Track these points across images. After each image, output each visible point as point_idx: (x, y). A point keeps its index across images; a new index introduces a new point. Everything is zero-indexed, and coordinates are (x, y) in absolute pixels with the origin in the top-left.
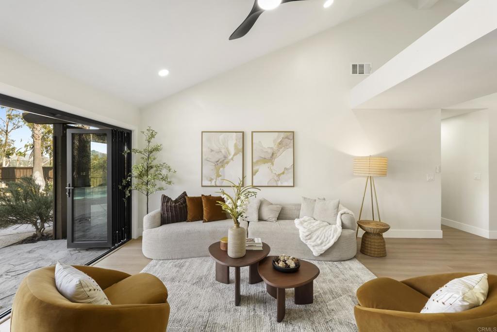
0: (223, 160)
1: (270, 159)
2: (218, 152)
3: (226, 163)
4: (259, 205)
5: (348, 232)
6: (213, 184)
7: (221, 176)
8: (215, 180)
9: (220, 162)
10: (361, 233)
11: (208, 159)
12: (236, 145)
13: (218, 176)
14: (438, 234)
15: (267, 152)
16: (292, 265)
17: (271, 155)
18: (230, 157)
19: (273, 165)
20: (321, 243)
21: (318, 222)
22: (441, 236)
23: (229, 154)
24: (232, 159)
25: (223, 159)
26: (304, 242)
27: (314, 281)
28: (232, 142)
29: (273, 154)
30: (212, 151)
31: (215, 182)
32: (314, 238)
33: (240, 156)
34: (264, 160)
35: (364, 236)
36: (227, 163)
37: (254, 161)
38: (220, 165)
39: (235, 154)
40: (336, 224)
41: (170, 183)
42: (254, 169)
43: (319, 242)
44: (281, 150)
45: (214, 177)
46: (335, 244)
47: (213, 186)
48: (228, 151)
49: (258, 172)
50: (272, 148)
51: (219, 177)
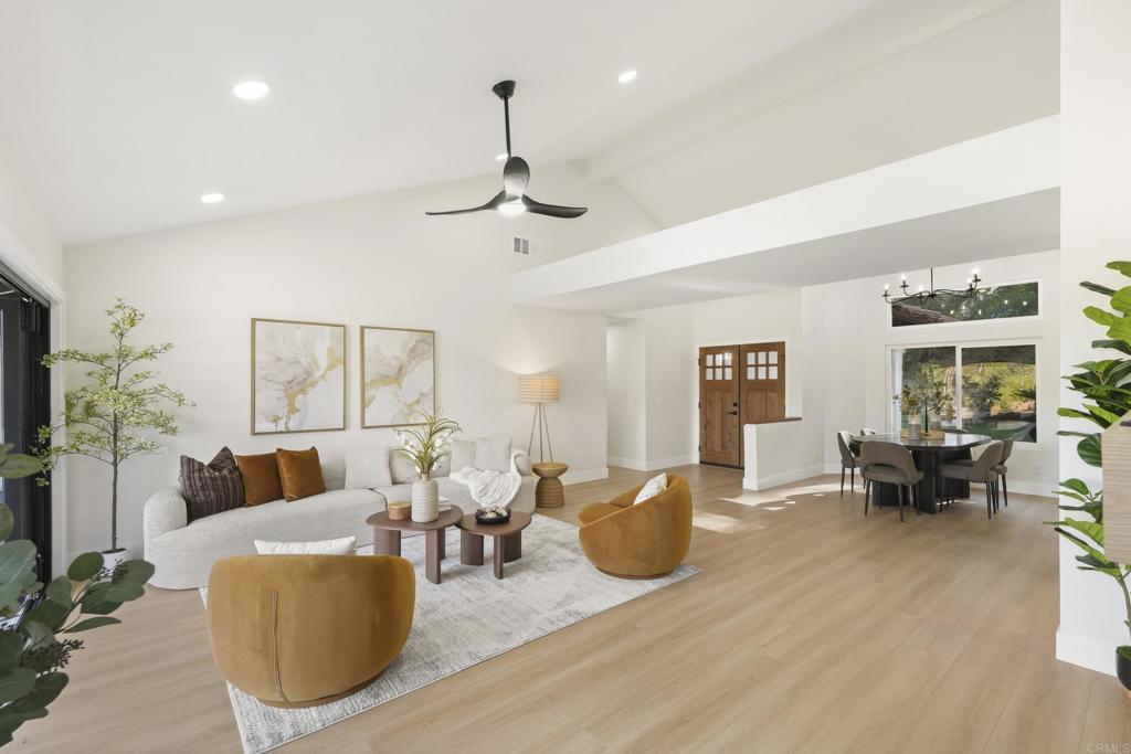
0: (305, 379)
1: (396, 376)
2: (293, 363)
3: (310, 385)
4: (387, 458)
5: (528, 479)
6: (281, 427)
7: (298, 410)
8: (284, 420)
9: (298, 384)
10: (537, 479)
11: (270, 378)
12: (330, 351)
13: (293, 410)
14: (604, 473)
15: (390, 365)
16: (505, 514)
17: (396, 370)
18: (318, 374)
19: (401, 388)
20: (501, 497)
21: (487, 472)
22: (607, 476)
23: (317, 366)
24: (323, 376)
25: (305, 376)
26: (477, 500)
27: (523, 532)
28: (323, 344)
29: (401, 369)
30: (278, 359)
31: (286, 424)
32: (491, 492)
33: (338, 372)
34: (385, 379)
35: (540, 483)
36: (313, 384)
37: (367, 380)
38: (296, 389)
39: (330, 368)
40: (509, 471)
41: (174, 431)
42: (366, 395)
43: (497, 497)
44: (414, 362)
45: (283, 412)
46: (517, 494)
47: (281, 432)
48: (315, 361)
49: (374, 402)
50: (398, 358)
51: (294, 413)
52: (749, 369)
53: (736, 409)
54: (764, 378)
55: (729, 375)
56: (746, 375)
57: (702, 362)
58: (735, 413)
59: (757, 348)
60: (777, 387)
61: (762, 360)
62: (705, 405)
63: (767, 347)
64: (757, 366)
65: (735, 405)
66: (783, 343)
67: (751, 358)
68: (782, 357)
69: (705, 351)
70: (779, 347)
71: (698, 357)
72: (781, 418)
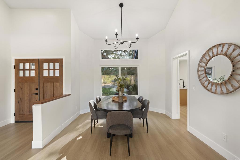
52: (45, 71)
53: (37, 92)
54: (53, 76)
55: (33, 74)
56: (43, 74)
57: (16, 67)
58: (36, 94)
59: (49, 61)
60: (59, 80)
61: (51, 67)
62: (18, 90)
63: (54, 61)
64: (49, 70)
65: (37, 89)
66: (62, 59)
67: (45, 66)
68: (61, 66)
69: (18, 61)
70: (60, 61)
71: (14, 64)
72: (61, 96)
